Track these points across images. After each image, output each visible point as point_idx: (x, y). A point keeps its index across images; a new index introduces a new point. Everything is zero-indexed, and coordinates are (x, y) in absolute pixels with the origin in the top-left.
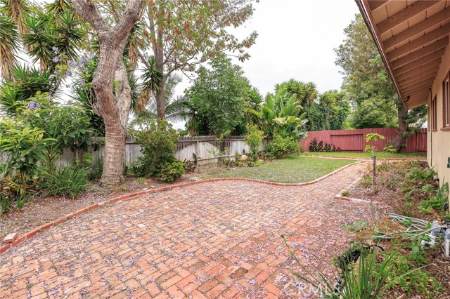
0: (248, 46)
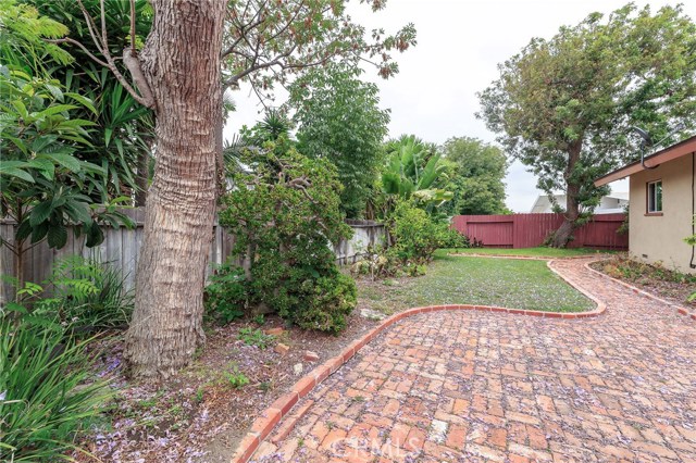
0: (403, 47)
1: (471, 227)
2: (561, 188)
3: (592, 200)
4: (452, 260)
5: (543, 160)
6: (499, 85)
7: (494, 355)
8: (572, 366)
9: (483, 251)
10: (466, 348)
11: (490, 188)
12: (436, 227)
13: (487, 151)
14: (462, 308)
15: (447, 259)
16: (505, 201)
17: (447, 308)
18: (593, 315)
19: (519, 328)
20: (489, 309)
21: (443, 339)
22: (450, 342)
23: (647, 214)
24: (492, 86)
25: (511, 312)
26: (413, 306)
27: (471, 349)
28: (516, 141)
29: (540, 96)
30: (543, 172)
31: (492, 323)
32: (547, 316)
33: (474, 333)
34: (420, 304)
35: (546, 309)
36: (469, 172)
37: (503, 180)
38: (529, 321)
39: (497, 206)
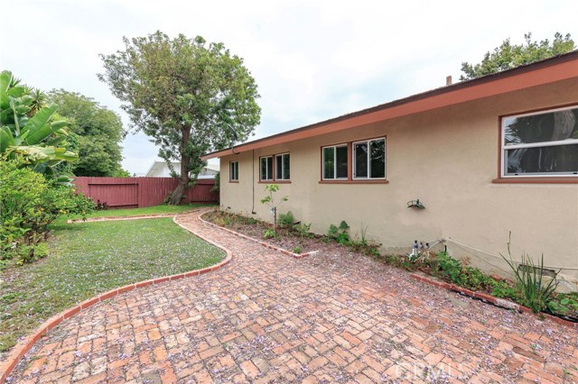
1: (94, 189)
2: (177, 158)
3: (196, 170)
4: (79, 228)
5: (162, 133)
6: (124, 56)
7: (183, 338)
8: (243, 317)
9: (110, 213)
10: (152, 346)
11: (107, 149)
12: (54, 193)
13: (103, 113)
14: (121, 292)
15: (70, 228)
16: (122, 163)
17: (103, 298)
18: (228, 262)
19: (186, 293)
20: (151, 283)
21: (119, 348)
22: (129, 347)
23: (230, 182)
24: (118, 55)
25: (173, 278)
26: (49, 314)
27: (157, 344)
28: (140, 112)
29: (164, 82)
30: (163, 143)
31: (161, 299)
32: (202, 272)
33: (150, 321)
34: (59, 305)
35: (198, 267)
36: (83, 130)
37: (119, 144)
38: (191, 283)
39: (113, 167)
